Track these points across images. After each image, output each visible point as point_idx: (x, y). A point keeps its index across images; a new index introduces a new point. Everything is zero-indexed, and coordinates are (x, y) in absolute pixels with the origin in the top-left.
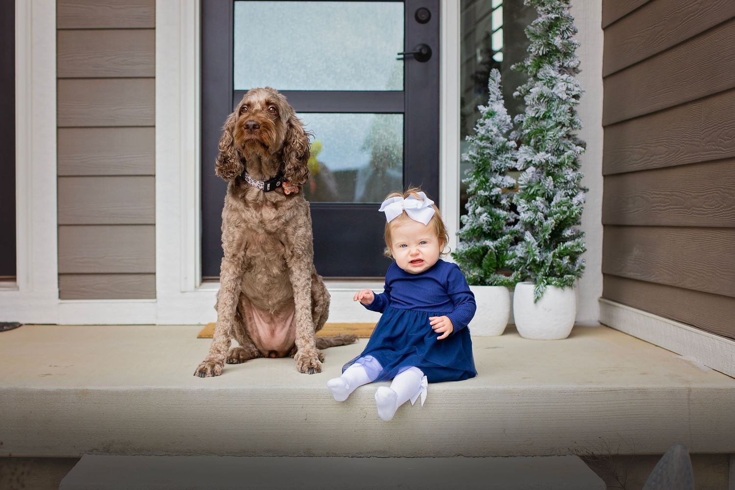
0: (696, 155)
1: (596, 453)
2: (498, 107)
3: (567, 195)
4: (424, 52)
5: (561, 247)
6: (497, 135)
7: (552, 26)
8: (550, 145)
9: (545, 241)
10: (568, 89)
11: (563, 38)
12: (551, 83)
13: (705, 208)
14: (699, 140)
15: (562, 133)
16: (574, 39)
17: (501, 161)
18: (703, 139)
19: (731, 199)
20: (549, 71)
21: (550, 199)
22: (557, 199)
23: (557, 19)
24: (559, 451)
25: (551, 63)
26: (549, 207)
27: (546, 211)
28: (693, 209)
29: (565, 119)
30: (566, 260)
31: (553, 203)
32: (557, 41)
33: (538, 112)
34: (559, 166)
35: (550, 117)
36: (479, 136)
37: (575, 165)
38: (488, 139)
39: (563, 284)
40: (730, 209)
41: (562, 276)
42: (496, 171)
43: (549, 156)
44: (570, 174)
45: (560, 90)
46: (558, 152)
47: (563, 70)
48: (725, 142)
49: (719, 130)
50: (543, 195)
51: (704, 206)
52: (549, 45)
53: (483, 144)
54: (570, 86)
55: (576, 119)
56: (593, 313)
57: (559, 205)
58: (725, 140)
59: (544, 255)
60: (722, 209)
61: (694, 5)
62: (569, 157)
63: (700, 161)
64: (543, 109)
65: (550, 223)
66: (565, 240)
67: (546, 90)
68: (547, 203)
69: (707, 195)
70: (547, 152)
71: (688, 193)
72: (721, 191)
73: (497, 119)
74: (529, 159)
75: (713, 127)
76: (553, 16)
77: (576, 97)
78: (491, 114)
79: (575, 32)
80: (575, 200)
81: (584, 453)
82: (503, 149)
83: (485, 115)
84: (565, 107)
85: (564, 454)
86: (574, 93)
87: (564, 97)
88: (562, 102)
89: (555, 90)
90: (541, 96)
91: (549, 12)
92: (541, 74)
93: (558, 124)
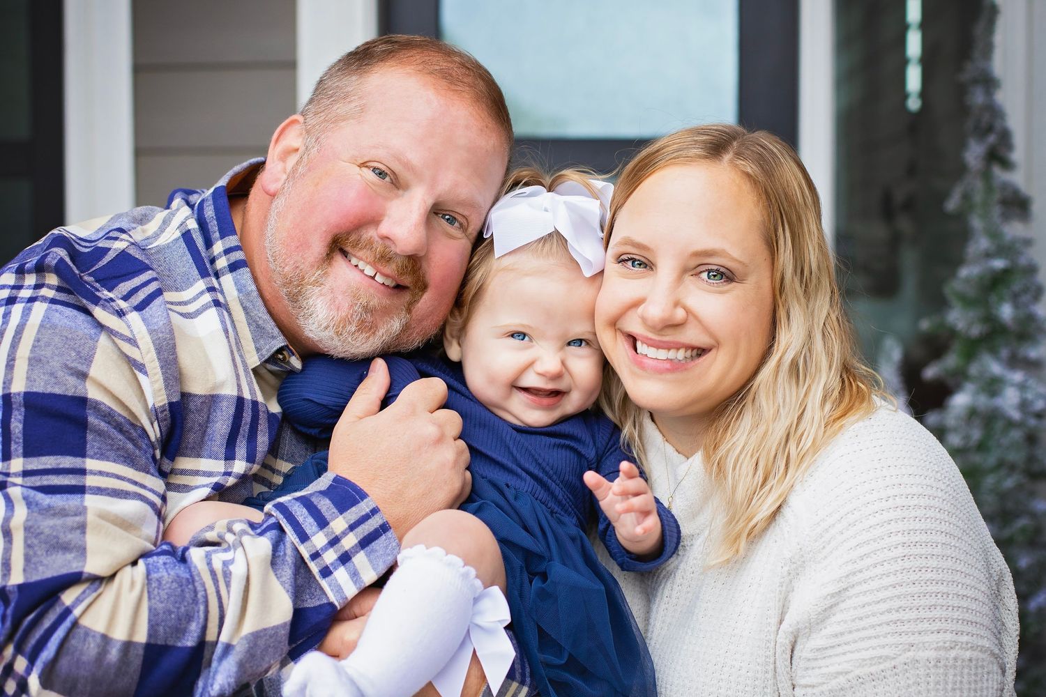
7: (996, 283)
10: (1024, 401)
11: (1017, 306)
12: (993, 386)
16: (1039, 309)
20: (990, 365)
23: (1007, 271)
25: (994, 352)
29: (1016, 456)
32: (1006, 312)
45: (1008, 402)
47: (1015, 362)
52: (989, 318)
54: (1029, 396)
64: (976, 434)
67: (984, 402)
76: (999, 264)
77: (1040, 416)
79: (1039, 293)
84: (1016, 435)
86: (1035, 409)
87: (1016, 415)
88: (1011, 424)
89: (998, 402)
90: (972, 413)
91: (988, 255)
92: (974, 370)
93: (1000, 464)
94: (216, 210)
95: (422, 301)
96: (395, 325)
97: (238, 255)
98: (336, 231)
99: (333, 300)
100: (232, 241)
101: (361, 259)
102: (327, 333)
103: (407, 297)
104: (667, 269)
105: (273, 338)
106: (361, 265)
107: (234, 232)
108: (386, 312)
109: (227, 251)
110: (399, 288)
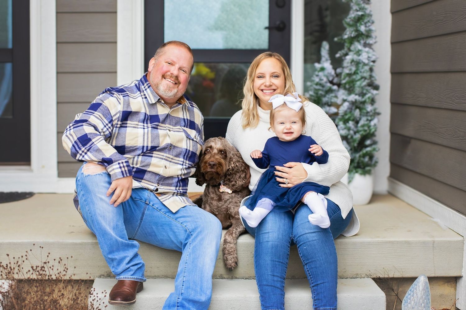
0: (441, 104)
1: (381, 276)
2: (327, 65)
3: (367, 120)
4: (281, 26)
5: (364, 151)
6: (326, 82)
7: (359, 19)
8: (357, 90)
9: (355, 147)
10: (369, 57)
11: (366, 27)
12: (358, 53)
13: (446, 135)
14: (443, 95)
15: (365, 83)
16: (373, 27)
17: (328, 98)
18: (445, 95)
19: (459, 133)
20: (358, 46)
21: (357, 122)
22: (362, 123)
23: (362, 15)
24: (361, 275)
25: (359, 41)
26: (356, 127)
27: (355, 130)
28: (440, 135)
29: (367, 75)
30: (367, 159)
31: (359, 125)
32: (363, 28)
33: (350, 70)
34: (364, 103)
35: (357, 73)
36: (315, 82)
37: (373, 101)
38: (320, 85)
39: (365, 172)
40: (459, 139)
41: (364, 168)
42: (325, 104)
43: (357, 97)
44: (369, 108)
45: (364, 58)
46: (362, 94)
47: (366, 45)
48: (456, 101)
49: (453, 93)
50: (353, 120)
51: (445, 134)
52: (357, 30)
53: (318, 87)
54: (370, 55)
55: (374, 74)
56: (384, 186)
57: (363, 126)
58: (457, 99)
59: (354, 155)
60: (454, 138)
61: (441, 17)
62: (369, 98)
63: (443, 108)
64: (354, 69)
65: (358, 136)
66: (366, 146)
67: (356, 57)
68: (356, 125)
69: (447, 128)
70: (356, 95)
71: (437, 124)
72: (454, 127)
73: (326, 72)
74: (345, 98)
75: (450, 90)
76: (360, 13)
77: (374, 62)
78: (322, 69)
79: (373, 23)
80: (372, 123)
81: (375, 276)
82: (330, 91)
83: (319, 69)
84: (367, 68)
85: (363, 277)
86: (372, 59)
87: (366, 61)
88: (365, 64)
89: (360, 58)
90: (353, 61)
91: (357, 11)
92: (352, 48)
93: (362, 78)
94: (144, 79)
95: (180, 86)
96: (176, 90)
97: (149, 85)
98: (163, 74)
99: (164, 86)
100: (148, 83)
101: (168, 78)
102: (163, 92)
103: (177, 85)
104: (268, 77)
105: (157, 97)
106: (168, 80)
107: (148, 81)
108: (174, 88)
109: (147, 85)
110: (176, 84)
